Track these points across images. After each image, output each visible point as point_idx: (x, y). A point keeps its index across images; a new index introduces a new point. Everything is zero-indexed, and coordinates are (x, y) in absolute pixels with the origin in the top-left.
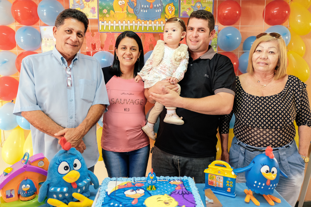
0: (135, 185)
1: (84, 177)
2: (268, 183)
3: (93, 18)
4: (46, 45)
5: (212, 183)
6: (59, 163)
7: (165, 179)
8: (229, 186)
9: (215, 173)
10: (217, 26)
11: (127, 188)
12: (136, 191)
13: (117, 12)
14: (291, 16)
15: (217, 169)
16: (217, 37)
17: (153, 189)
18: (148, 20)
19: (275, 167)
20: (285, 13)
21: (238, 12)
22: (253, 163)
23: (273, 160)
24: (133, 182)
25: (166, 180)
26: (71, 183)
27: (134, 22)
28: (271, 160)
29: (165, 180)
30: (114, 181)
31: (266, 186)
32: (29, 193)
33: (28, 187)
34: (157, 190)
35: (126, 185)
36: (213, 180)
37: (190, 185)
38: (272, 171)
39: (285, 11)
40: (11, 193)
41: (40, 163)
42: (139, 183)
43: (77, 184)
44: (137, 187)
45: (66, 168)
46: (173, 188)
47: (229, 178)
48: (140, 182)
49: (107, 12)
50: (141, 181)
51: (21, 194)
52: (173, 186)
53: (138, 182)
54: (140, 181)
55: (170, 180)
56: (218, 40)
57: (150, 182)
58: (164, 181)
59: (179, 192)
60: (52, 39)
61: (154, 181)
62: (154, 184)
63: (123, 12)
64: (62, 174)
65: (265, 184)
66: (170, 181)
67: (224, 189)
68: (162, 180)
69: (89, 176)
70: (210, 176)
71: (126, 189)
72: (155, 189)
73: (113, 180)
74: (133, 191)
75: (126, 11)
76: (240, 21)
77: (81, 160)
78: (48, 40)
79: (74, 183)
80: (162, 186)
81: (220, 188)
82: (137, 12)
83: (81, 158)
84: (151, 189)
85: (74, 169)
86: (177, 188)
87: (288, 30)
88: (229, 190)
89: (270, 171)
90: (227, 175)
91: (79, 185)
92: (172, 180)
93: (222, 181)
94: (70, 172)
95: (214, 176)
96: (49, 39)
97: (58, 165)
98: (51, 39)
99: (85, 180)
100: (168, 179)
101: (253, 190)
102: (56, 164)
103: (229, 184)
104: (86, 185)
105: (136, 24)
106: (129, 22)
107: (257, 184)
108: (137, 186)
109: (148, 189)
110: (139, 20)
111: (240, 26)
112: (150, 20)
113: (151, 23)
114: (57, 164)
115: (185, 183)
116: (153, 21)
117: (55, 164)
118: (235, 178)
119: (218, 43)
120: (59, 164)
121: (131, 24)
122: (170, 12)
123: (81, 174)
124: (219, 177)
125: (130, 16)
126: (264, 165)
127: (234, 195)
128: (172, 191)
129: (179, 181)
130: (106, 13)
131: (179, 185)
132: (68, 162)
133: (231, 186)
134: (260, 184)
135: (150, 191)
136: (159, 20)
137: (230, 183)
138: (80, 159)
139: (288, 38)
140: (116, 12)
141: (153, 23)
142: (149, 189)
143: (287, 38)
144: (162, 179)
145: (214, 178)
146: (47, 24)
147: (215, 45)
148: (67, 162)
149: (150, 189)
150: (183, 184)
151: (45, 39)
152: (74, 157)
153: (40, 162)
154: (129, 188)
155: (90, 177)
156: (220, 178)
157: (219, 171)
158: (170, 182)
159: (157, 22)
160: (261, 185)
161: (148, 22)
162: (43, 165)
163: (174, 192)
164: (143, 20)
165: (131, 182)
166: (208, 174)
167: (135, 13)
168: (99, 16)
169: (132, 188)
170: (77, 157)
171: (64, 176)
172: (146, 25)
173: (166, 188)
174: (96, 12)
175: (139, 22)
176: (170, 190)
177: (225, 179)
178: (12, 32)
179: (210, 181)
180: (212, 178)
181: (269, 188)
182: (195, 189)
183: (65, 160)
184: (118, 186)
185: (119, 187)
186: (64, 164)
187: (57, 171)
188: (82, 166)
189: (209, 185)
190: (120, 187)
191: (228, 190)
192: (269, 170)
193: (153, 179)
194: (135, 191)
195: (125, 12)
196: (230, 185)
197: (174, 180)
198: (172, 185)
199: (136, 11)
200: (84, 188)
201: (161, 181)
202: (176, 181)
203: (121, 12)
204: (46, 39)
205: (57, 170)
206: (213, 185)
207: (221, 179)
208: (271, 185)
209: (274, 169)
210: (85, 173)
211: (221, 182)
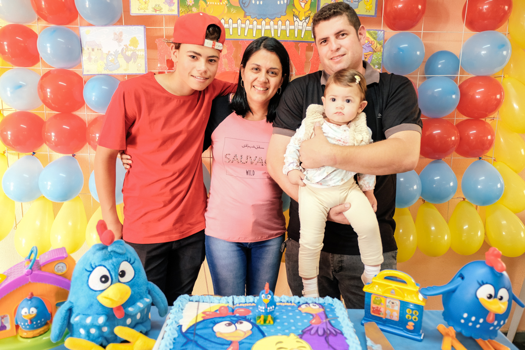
0: (235, 313)
1: (140, 295)
2: (491, 318)
3: (170, 13)
4: (90, 59)
5: (378, 311)
6: (91, 269)
7: (291, 302)
8: (410, 318)
9: (384, 292)
10: (383, 32)
11: (220, 317)
12: (236, 324)
13: (211, 3)
14: (512, 16)
15: (389, 286)
16: (382, 50)
17: (267, 322)
18: (264, 17)
19: (506, 289)
20: (504, 9)
21: (420, 7)
22: (460, 279)
23: (502, 275)
24: (231, 305)
25: (293, 304)
26: (112, 309)
27: (239, 21)
28: (498, 275)
29: (290, 304)
30: (196, 301)
31: (486, 325)
32: (35, 323)
33: (33, 312)
34: (275, 324)
35: (218, 312)
36: (379, 306)
37: (337, 315)
38: (499, 296)
39: (503, 7)
40: (2, 323)
41: (58, 267)
42: (242, 307)
43: (124, 309)
44: (237, 317)
45: (104, 279)
46: (306, 321)
47: (412, 304)
48: (243, 305)
49: (193, 3)
50: (246, 303)
51: (21, 324)
52: (305, 318)
53: (241, 305)
54: (244, 303)
55: (299, 303)
56: (383, 56)
57: (262, 309)
58: (289, 306)
59: (317, 331)
60: (100, 49)
61: (271, 308)
62: (271, 313)
63: (221, 3)
64: (95, 291)
65: (485, 321)
66: (299, 306)
67: (402, 323)
68: (286, 304)
69: (149, 293)
70: (375, 299)
71: (216, 320)
72: (272, 322)
73: (194, 300)
74: (229, 325)
75: (226, 2)
76: (422, 24)
77: (134, 262)
78: (93, 50)
79: (119, 308)
80: (285, 317)
81: (393, 321)
82: (245, 4)
83: (135, 259)
84: (265, 321)
85: (119, 281)
86: (314, 321)
87: (507, 40)
88: (410, 325)
89: (496, 296)
90: (407, 299)
91: (129, 311)
92: (303, 304)
93: (397, 308)
94: (112, 286)
95: (383, 299)
96: (96, 50)
97: (89, 273)
98: (98, 49)
99: (141, 300)
100: (297, 301)
101: (459, 329)
102: (86, 270)
103: (412, 315)
104: (142, 311)
105: (243, 26)
106: (230, 21)
107: (468, 320)
108: (237, 315)
109: (258, 323)
110: (248, 17)
111: (422, 31)
112: (267, 19)
113: (268, 24)
114: (88, 271)
115: (328, 311)
116: (272, 20)
117: (84, 270)
118: (423, 304)
119: (382, 61)
120: (91, 272)
121: (235, 25)
122: (303, 4)
123: (132, 291)
124: (393, 301)
125: (233, 11)
126: (485, 282)
127: (421, 335)
128: (304, 328)
129: (317, 307)
130: (191, 5)
131: (318, 315)
132: (109, 268)
133: (415, 319)
134: (473, 319)
135: (262, 326)
136: (283, 18)
137: (414, 313)
138: (132, 262)
139: (508, 52)
140: (208, 3)
141: (272, 23)
142: (260, 322)
143: (505, 53)
144: (285, 301)
145: (383, 302)
146: (91, 22)
147: (378, 64)
148: (105, 267)
149: (262, 322)
150: (325, 312)
151: (88, 49)
152: (120, 259)
153: (59, 265)
154: (223, 317)
155: (151, 295)
156: (393, 303)
157: (393, 290)
158: (300, 309)
159: (280, 23)
160: (476, 322)
161: (264, 22)
162: (65, 270)
163: (308, 330)
164: (255, 19)
165: (226, 305)
166: (371, 294)
167: (242, 6)
168: (180, 9)
169: (229, 319)
170: (126, 259)
171: (99, 294)
172: (259, 27)
173: (292, 321)
174: (174, 3)
175: (248, 22)
176: (300, 324)
177: (404, 305)
178: (31, 36)
179: (374, 306)
180: (378, 303)
181: (492, 328)
182: (348, 325)
183: (103, 263)
184: (204, 313)
185: (204, 315)
186: (101, 271)
187: (86, 285)
188: (136, 276)
189: (373, 314)
190: (207, 315)
191: (408, 327)
192: (493, 294)
193: (268, 304)
194: (233, 325)
195: (224, 3)
196: (414, 317)
197: (307, 303)
198: (304, 314)
199: (244, 2)
200: (138, 316)
201: (284, 304)
202: (311, 305)
203: (218, 4)
204: (90, 49)
205: (86, 281)
206: (379, 314)
207: (395, 304)
208: (496, 323)
209: (503, 292)
210: (142, 288)
211: (395, 311)
